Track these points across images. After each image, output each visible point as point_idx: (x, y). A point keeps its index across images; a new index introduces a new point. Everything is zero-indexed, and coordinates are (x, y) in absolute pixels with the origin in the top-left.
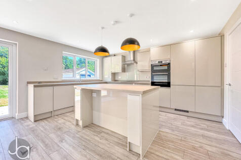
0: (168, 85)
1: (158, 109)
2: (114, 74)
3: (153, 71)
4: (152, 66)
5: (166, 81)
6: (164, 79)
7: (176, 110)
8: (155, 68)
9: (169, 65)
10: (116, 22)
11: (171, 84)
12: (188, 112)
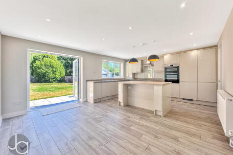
0: (177, 81)
1: (171, 99)
2: (134, 74)
3: (166, 72)
4: (166, 68)
5: (176, 79)
6: (175, 77)
7: (183, 99)
8: (168, 70)
9: (178, 67)
10: (144, 44)
11: (180, 81)
12: (192, 100)
